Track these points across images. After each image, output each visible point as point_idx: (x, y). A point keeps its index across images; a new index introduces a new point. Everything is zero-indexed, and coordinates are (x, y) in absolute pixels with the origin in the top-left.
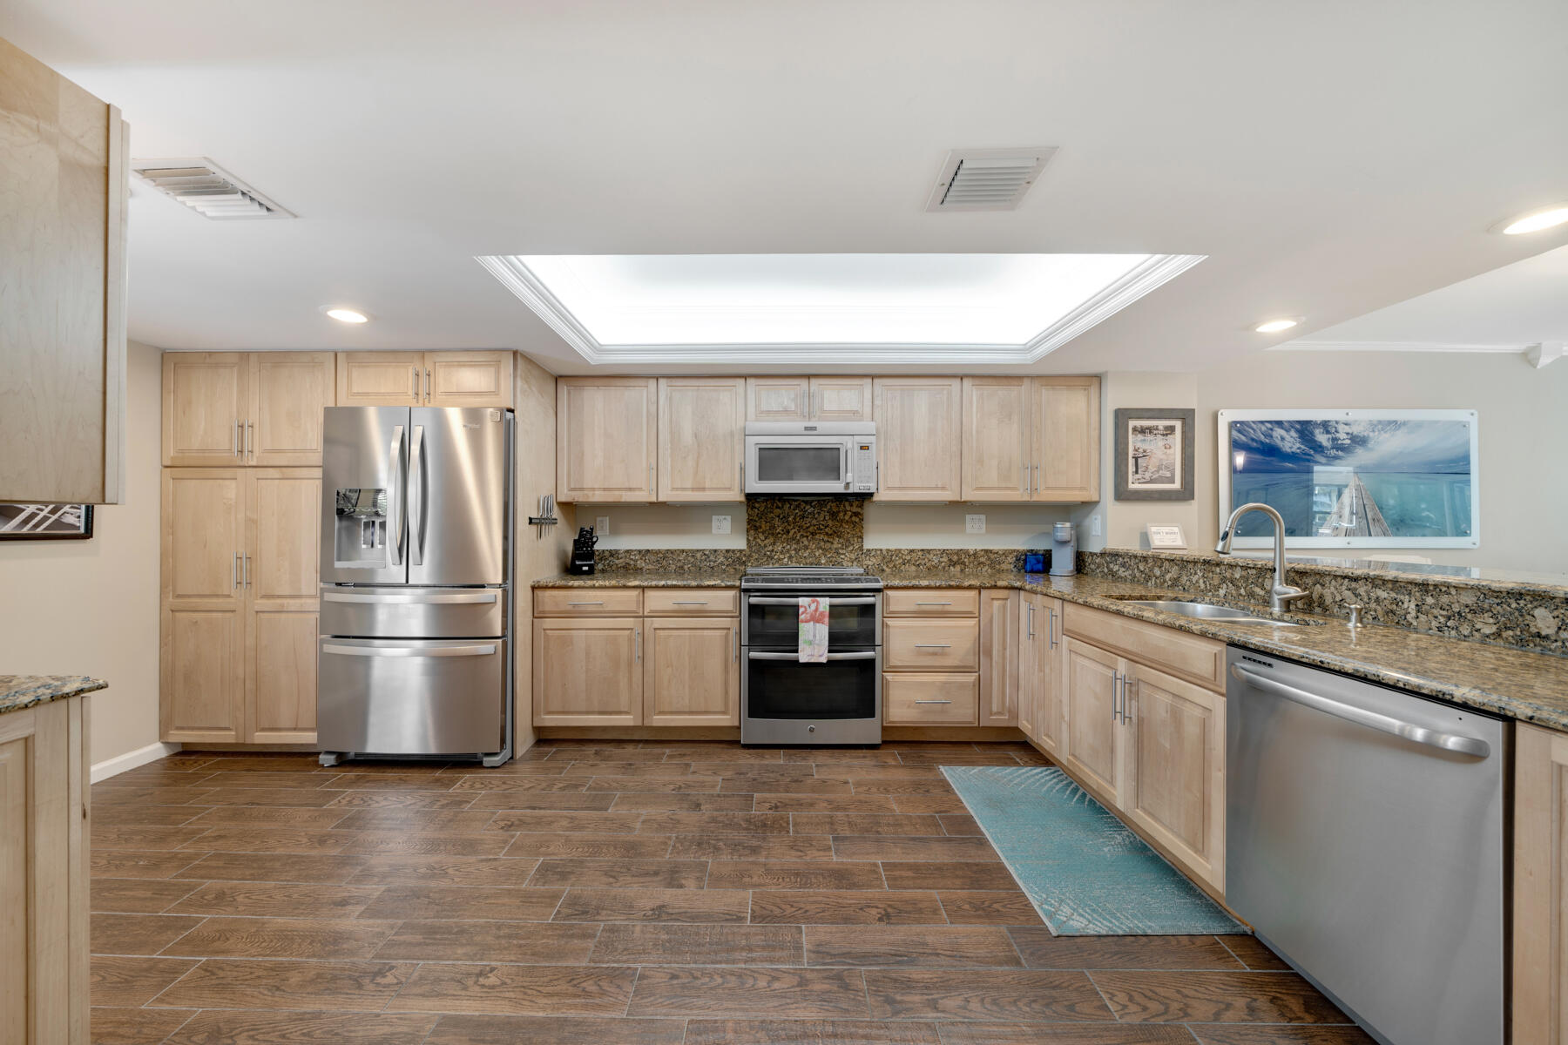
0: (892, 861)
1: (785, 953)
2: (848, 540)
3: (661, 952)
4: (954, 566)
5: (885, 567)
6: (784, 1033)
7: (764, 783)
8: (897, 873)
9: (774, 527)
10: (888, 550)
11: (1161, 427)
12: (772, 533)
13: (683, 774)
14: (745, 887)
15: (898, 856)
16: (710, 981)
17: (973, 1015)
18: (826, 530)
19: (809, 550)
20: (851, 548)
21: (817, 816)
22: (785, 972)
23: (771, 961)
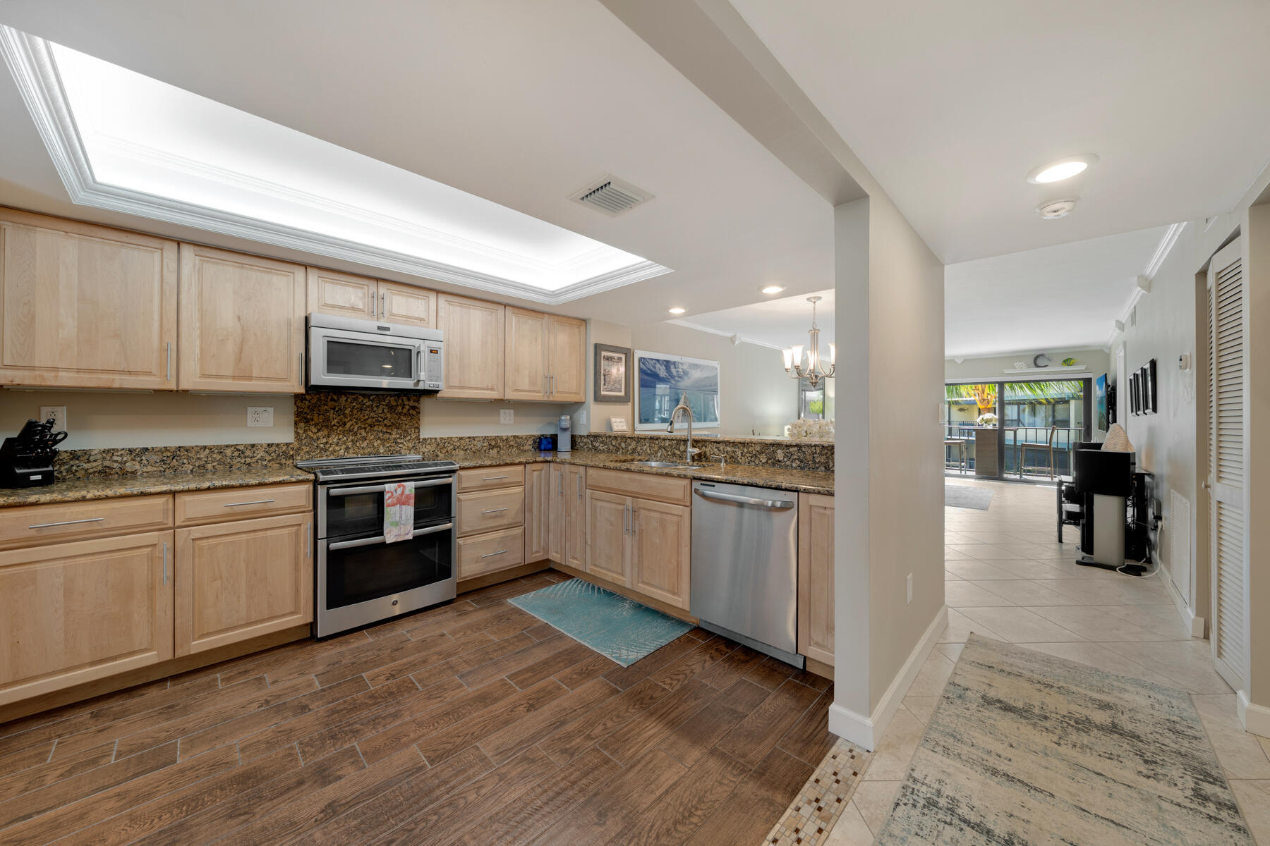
0: (513, 672)
1: (476, 768)
2: (406, 431)
3: (360, 835)
4: (492, 449)
5: (439, 453)
6: (510, 814)
7: (366, 662)
8: (521, 678)
9: (328, 420)
10: (441, 439)
11: (616, 358)
12: (326, 425)
13: (259, 689)
14: (406, 745)
15: (514, 667)
16: (427, 823)
17: (611, 729)
18: (385, 422)
19: (367, 441)
20: (409, 438)
21: (435, 668)
22: (484, 780)
23: (469, 779)
